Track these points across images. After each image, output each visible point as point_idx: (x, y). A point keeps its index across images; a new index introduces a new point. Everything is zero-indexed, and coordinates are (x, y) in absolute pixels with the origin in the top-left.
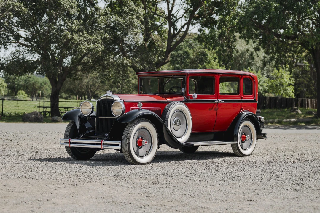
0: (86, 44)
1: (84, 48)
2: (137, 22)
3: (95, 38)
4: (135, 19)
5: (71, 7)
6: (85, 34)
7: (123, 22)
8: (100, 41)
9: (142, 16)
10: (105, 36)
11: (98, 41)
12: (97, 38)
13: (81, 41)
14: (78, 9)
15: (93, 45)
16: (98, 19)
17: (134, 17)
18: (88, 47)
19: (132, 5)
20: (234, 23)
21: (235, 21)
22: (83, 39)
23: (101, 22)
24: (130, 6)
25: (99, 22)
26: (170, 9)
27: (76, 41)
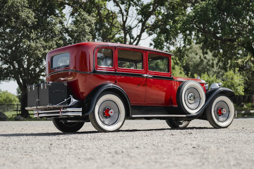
0: (42, 49)
1: (40, 54)
2: (88, 29)
3: (51, 44)
4: (86, 26)
5: (28, 17)
6: (42, 41)
7: (75, 29)
8: (55, 47)
9: (94, 23)
10: (60, 42)
11: (53, 47)
12: (52, 45)
13: (37, 47)
14: (36, 19)
15: (48, 50)
16: (53, 27)
17: (85, 24)
18: (44, 52)
19: (84, 15)
20: (178, 27)
21: (178, 25)
22: (39, 45)
23: (55, 30)
24: (83, 15)
25: (54, 30)
26: (124, 20)
27: (33, 47)
